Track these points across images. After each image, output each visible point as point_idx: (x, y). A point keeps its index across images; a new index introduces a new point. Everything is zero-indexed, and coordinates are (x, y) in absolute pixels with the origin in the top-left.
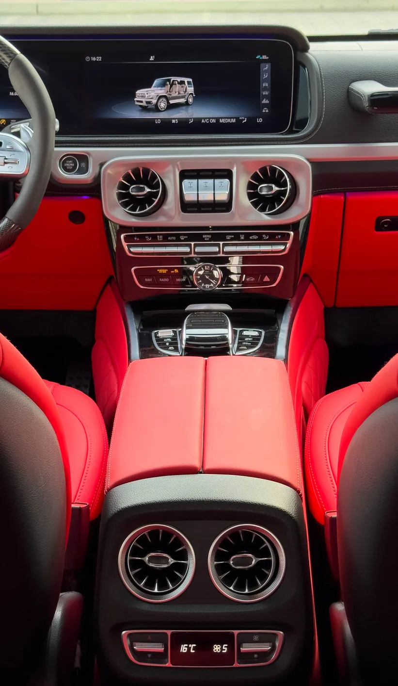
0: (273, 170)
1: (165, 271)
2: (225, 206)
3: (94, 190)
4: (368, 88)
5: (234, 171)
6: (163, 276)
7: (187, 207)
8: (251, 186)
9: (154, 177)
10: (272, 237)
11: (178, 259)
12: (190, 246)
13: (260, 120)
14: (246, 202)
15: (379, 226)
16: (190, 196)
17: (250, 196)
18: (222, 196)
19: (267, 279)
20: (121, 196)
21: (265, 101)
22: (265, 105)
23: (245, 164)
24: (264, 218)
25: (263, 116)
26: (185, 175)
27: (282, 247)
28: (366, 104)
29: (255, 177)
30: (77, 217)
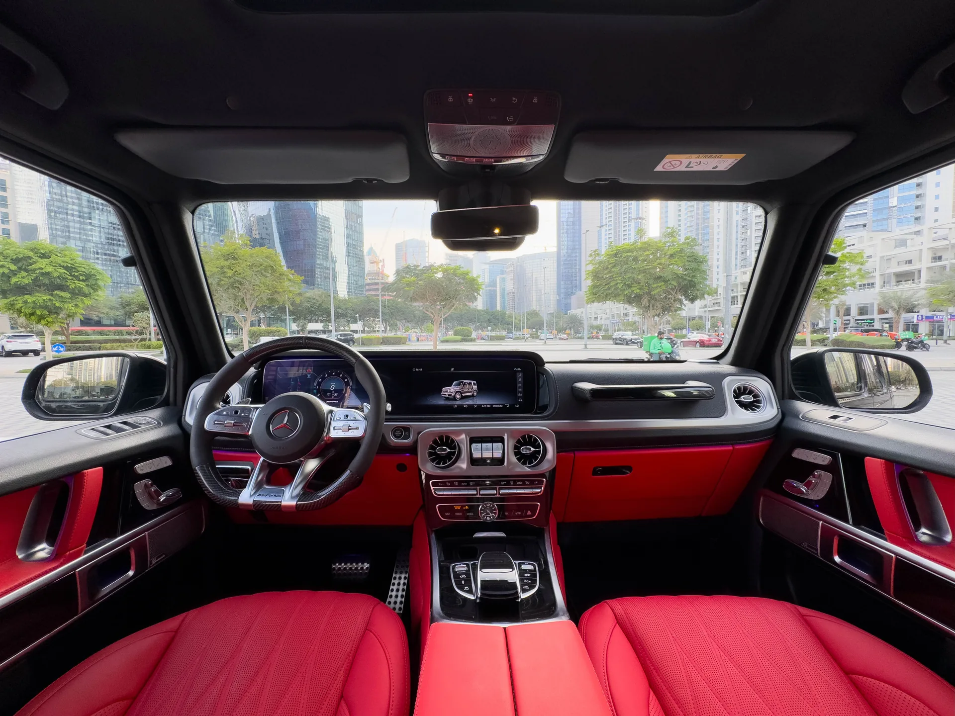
0: (530, 437)
1: (459, 508)
2: (500, 461)
3: (412, 450)
4: (587, 386)
5: (506, 437)
6: (458, 511)
7: (474, 462)
8: (516, 447)
9: (453, 441)
10: (532, 482)
11: (469, 499)
12: (476, 489)
13: (517, 406)
14: (514, 459)
15: (595, 473)
16: (477, 455)
17: (516, 454)
18: (498, 454)
19: (529, 513)
20: (430, 454)
21: (520, 395)
22: (520, 397)
23: (512, 433)
24: (526, 469)
25: (520, 403)
26: (473, 440)
27: (540, 490)
28: (588, 396)
29: (518, 441)
30: (401, 467)
